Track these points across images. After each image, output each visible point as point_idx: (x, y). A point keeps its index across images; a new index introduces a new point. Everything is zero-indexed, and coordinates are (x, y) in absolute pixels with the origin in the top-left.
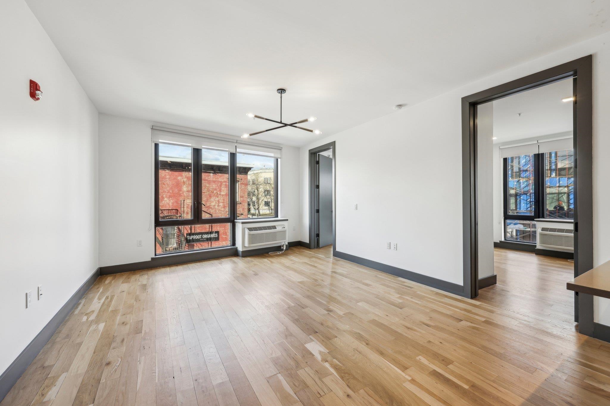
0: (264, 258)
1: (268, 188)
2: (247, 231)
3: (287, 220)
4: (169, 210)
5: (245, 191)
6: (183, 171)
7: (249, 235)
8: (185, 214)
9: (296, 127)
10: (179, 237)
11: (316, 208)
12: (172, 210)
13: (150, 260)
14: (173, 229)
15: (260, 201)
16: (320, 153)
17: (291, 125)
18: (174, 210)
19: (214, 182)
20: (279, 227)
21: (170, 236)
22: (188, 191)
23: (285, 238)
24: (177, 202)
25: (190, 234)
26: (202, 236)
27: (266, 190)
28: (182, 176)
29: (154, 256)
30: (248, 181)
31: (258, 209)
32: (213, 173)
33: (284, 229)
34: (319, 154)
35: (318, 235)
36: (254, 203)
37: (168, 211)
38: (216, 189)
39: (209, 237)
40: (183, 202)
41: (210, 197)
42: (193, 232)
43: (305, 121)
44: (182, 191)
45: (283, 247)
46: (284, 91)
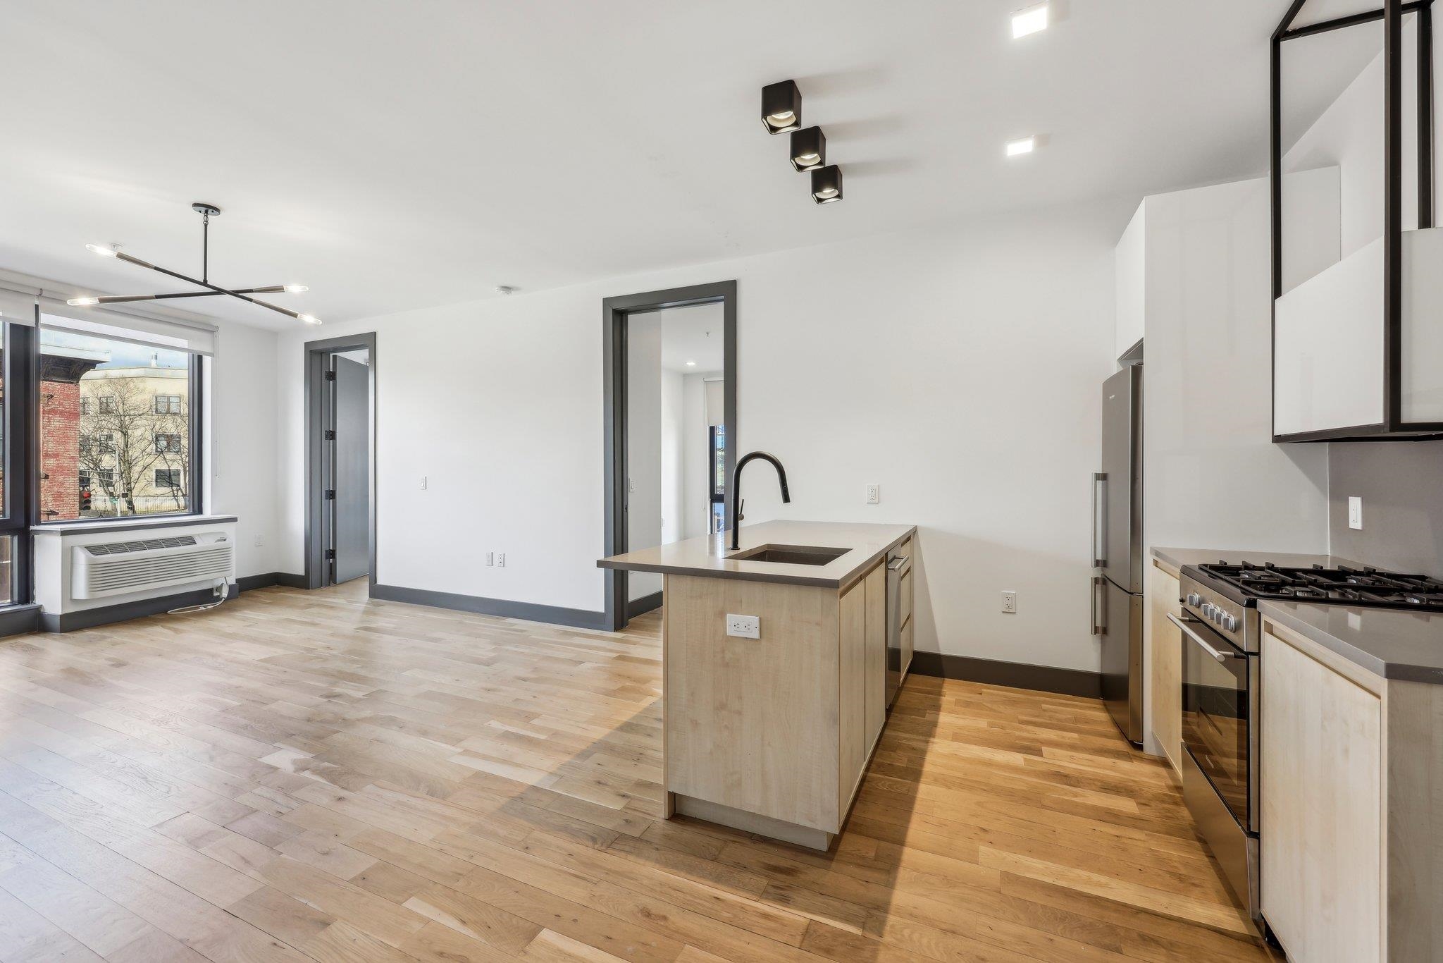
0: (151, 625)
1: (171, 428)
2: (82, 558)
3: (235, 520)
5: (68, 436)
7: (92, 567)
9: (251, 300)
11: (325, 488)
15: (136, 470)
16: (338, 354)
17: (236, 293)
20: (206, 538)
23: (225, 567)
27: (160, 436)
30: (81, 401)
31: (125, 495)
33: (223, 542)
34: (335, 357)
35: (332, 554)
36: (106, 474)
43: (278, 289)
45: (221, 592)
46: (216, 210)
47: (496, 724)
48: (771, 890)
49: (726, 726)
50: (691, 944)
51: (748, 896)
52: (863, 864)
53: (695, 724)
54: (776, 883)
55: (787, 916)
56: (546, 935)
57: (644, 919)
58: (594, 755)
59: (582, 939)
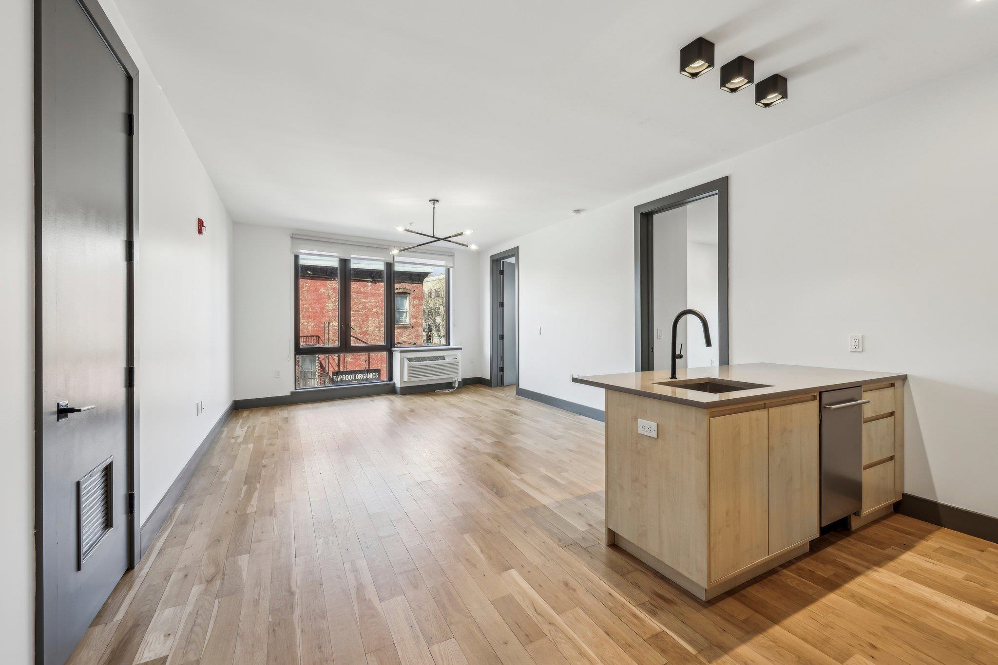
0: (428, 396)
2: (406, 362)
3: (461, 349)
4: (308, 336)
5: (419, 309)
6: (327, 279)
7: (409, 366)
8: (330, 342)
9: (450, 241)
10: (321, 377)
11: (499, 333)
12: (311, 336)
13: (289, 394)
14: (312, 366)
16: (504, 260)
17: (445, 239)
18: (313, 336)
19: (373, 295)
20: (449, 358)
21: (309, 375)
22: (334, 309)
23: (457, 372)
24: (318, 325)
25: (337, 373)
26: (355, 377)
28: (325, 286)
29: (293, 390)
30: (426, 292)
32: (371, 282)
33: (456, 359)
34: (503, 262)
35: (502, 369)
36: (438, 326)
37: (305, 338)
38: (375, 306)
39: (365, 378)
40: (327, 325)
41: (368, 317)
42: (342, 369)
43: (461, 234)
44: (325, 309)
45: (455, 384)
46: (438, 201)
47: (543, 471)
48: (649, 605)
49: (638, 493)
50: (581, 608)
51: (631, 601)
52: (729, 619)
53: (622, 488)
54: (654, 603)
55: (649, 621)
56: (513, 572)
57: (564, 586)
58: (587, 499)
59: (528, 581)
